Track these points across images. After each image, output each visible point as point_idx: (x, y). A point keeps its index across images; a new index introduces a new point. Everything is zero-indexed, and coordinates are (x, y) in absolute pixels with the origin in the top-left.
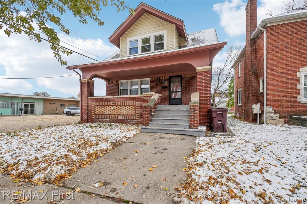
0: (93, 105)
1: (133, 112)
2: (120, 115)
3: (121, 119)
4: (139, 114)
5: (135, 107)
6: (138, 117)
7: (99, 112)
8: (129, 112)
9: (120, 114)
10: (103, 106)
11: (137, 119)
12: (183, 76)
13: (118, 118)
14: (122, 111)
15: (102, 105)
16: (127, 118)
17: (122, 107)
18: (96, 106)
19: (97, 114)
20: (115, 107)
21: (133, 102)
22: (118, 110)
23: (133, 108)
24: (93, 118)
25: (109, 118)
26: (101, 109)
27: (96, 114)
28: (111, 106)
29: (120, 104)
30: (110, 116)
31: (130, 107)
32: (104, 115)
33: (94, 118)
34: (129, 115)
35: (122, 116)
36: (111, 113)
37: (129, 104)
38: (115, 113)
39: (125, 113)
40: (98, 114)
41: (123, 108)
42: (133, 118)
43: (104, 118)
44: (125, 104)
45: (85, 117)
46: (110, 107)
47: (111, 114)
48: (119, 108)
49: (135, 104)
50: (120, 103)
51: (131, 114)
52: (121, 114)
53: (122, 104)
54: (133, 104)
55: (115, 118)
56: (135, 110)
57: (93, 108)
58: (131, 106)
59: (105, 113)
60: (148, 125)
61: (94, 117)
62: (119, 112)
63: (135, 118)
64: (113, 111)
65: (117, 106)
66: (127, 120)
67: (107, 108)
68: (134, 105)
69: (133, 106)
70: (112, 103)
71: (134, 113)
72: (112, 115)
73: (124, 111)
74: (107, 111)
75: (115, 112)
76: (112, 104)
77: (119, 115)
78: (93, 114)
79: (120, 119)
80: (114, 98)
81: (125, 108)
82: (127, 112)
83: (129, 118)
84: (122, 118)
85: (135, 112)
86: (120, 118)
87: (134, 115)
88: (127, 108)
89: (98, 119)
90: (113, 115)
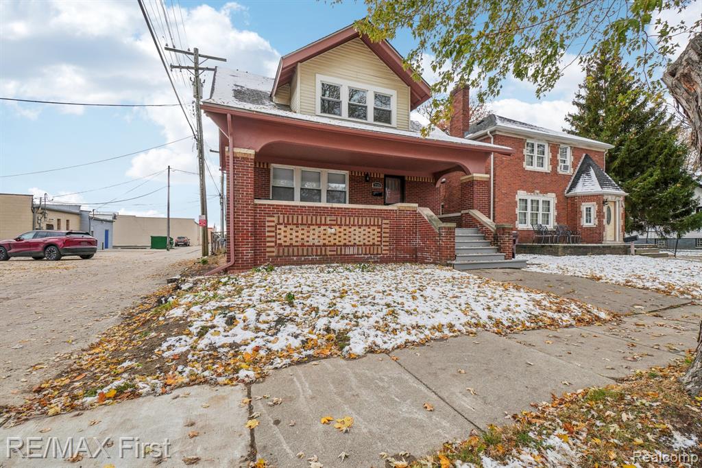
0: (273, 221)
1: (377, 239)
2: (348, 246)
3: (349, 255)
4: (388, 244)
5: (379, 230)
6: (387, 248)
7: (291, 239)
8: (369, 239)
9: (348, 243)
10: (302, 224)
11: (384, 252)
12: (406, 179)
13: (343, 253)
14: (353, 237)
15: (300, 222)
16: (364, 252)
17: (353, 228)
18: (281, 224)
19: (284, 244)
20: (337, 227)
21: (376, 220)
22: (342, 234)
23: (375, 232)
24: (269, 257)
25: (319, 253)
26: (297, 232)
27: (280, 245)
28: (325, 225)
29: (347, 223)
30: (323, 248)
31: (369, 230)
32: (305, 246)
33: (274, 254)
34: (368, 245)
35: (352, 248)
36: (324, 241)
37: (368, 223)
38: (336, 242)
39: (360, 241)
40: (287, 244)
41: (355, 230)
42: (375, 252)
43: (305, 254)
45: (248, 253)
46: (322, 228)
47: (324, 245)
48: (345, 230)
49: (380, 223)
50: (348, 219)
51: (371, 243)
52: (350, 244)
53: (352, 223)
54: (376, 223)
55: (335, 253)
56: (379, 235)
57: (273, 229)
58: (372, 228)
59: (308, 242)
61: (273, 252)
62: (345, 239)
63: (380, 252)
64: (329, 237)
65: (340, 226)
66: (363, 256)
67: (314, 230)
68: (378, 225)
69: (375, 228)
70: (328, 218)
71: (378, 241)
72: (328, 246)
73: (357, 237)
74: (316, 237)
75: (335, 239)
76: (328, 222)
77: (345, 245)
78: (273, 244)
79: (347, 255)
80: (332, 208)
81: (360, 230)
82: (364, 239)
83: (368, 252)
84: (351, 253)
85: (379, 239)
86: (347, 253)
87: (377, 245)
88: (364, 230)
89: (288, 256)
90: (330, 246)
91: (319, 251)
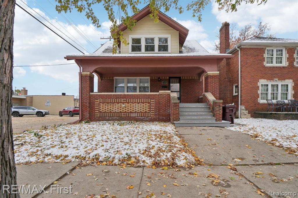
0: (98, 102)
1: (147, 109)
2: (132, 112)
3: (133, 117)
4: (154, 112)
5: (149, 105)
6: (153, 114)
7: (105, 109)
8: (143, 109)
9: (132, 111)
10: (110, 103)
11: (151, 116)
12: (182, 78)
13: (130, 116)
14: (135, 108)
15: (109, 102)
16: (141, 116)
17: (135, 104)
18: (101, 103)
19: (102, 111)
20: (127, 104)
21: (147, 100)
22: (129, 107)
23: (147, 106)
24: (96, 117)
25: (118, 116)
26: (108, 106)
27: (101, 112)
28: (121, 103)
29: (132, 101)
30: (120, 114)
31: (143, 105)
32: (112, 112)
33: (98, 116)
34: (143, 112)
35: (134, 114)
36: (121, 110)
37: (143, 102)
38: (126, 111)
39: (138, 110)
40: (104, 111)
41: (136, 105)
42: (147, 116)
43: (112, 116)
44: (138, 102)
45: (87, 115)
46: (120, 104)
47: (121, 112)
48: (131, 105)
49: (149, 101)
50: (132, 100)
51: (144, 111)
52: (133, 111)
53: (134, 101)
54: (147, 101)
55: (126, 116)
56: (149, 107)
57: (98, 105)
58: (145, 104)
59: (113, 110)
60: (178, 121)
61: (98, 115)
62: (131, 109)
63: (149, 116)
64: (123, 108)
65: (128, 103)
66: (140, 117)
67: (116, 105)
68: (148, 102)
69: (147, 104)
70: (122, 100)
71: (148, 110)
72: (122, 113)
73: (137, 108)
74: (116, 108)
75: (126, 109)
76: (122, 101)
77: (131, 112)
78: (98, 112)
79: (132, 117)
80: (124, 95)
81: (138, 105)
82: (141, 109)
83: (143, 116)
84: (134, 116)
85: (149, 109)
86: (132, 116)
87: (148, 112)
88: (141, 105)
89: (104, 117)
90: (124, 112)
91: (118, 115)
